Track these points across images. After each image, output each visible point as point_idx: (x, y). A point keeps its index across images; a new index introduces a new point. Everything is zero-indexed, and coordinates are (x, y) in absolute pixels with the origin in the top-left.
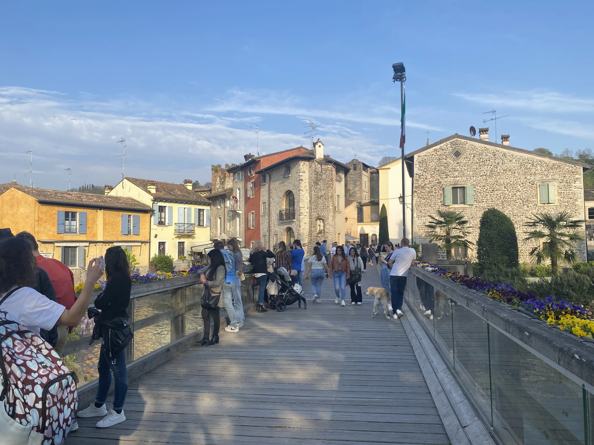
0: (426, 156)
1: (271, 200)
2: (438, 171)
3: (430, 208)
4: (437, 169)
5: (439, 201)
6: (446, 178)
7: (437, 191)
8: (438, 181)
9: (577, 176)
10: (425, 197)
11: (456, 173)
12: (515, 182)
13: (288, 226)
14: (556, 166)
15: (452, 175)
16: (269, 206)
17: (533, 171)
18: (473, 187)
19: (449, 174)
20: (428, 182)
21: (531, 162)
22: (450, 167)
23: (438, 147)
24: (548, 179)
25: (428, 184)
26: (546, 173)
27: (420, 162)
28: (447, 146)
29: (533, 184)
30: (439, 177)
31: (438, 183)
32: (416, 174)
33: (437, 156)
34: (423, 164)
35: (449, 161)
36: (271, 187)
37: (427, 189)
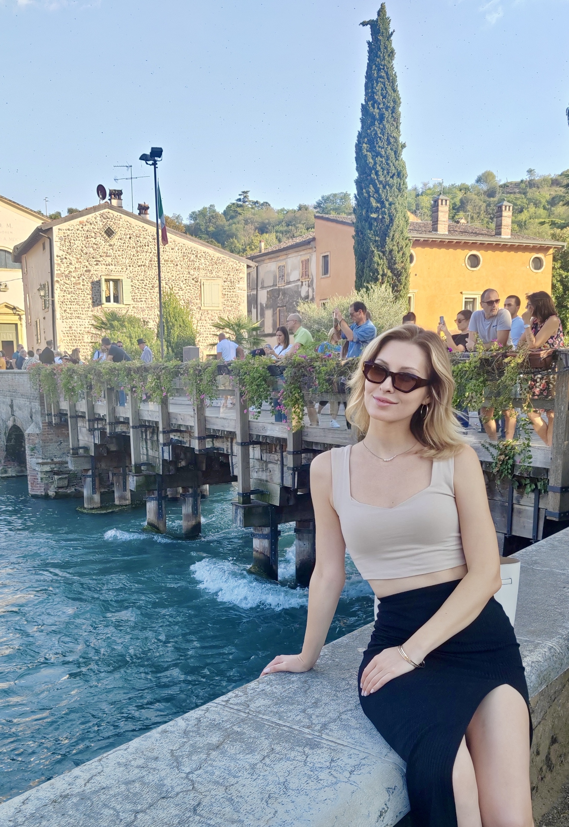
0: (69, 230)
2: (86, 254)
3: (77, 306)
4: (84, 252)
5: (89, 297)
6: (97, 264)
7: (86, 283)
8: (86, 269)
9: (241, 275)
10: (70, 290)
11: (109, 260)
12: (177, 277)
14: (221, 261)
15: (104, 262)
17: (197, 264)
18: (130, 280)
19: (99, 259)
20: (74, 269)
21: (194, 253)
22: (101, 250)
23: (84, 218)
24: (212, 276)
25: (74, 272)
26: (210, 268)
27: (61, 239)
28: (95, 218)
29: (197, 282)
30: (87, 264)
31: (86, 271)
32: (57, 256)
33: (83, 232)
34: (65, 241)
35: (99, 241)
37: (72, 279)
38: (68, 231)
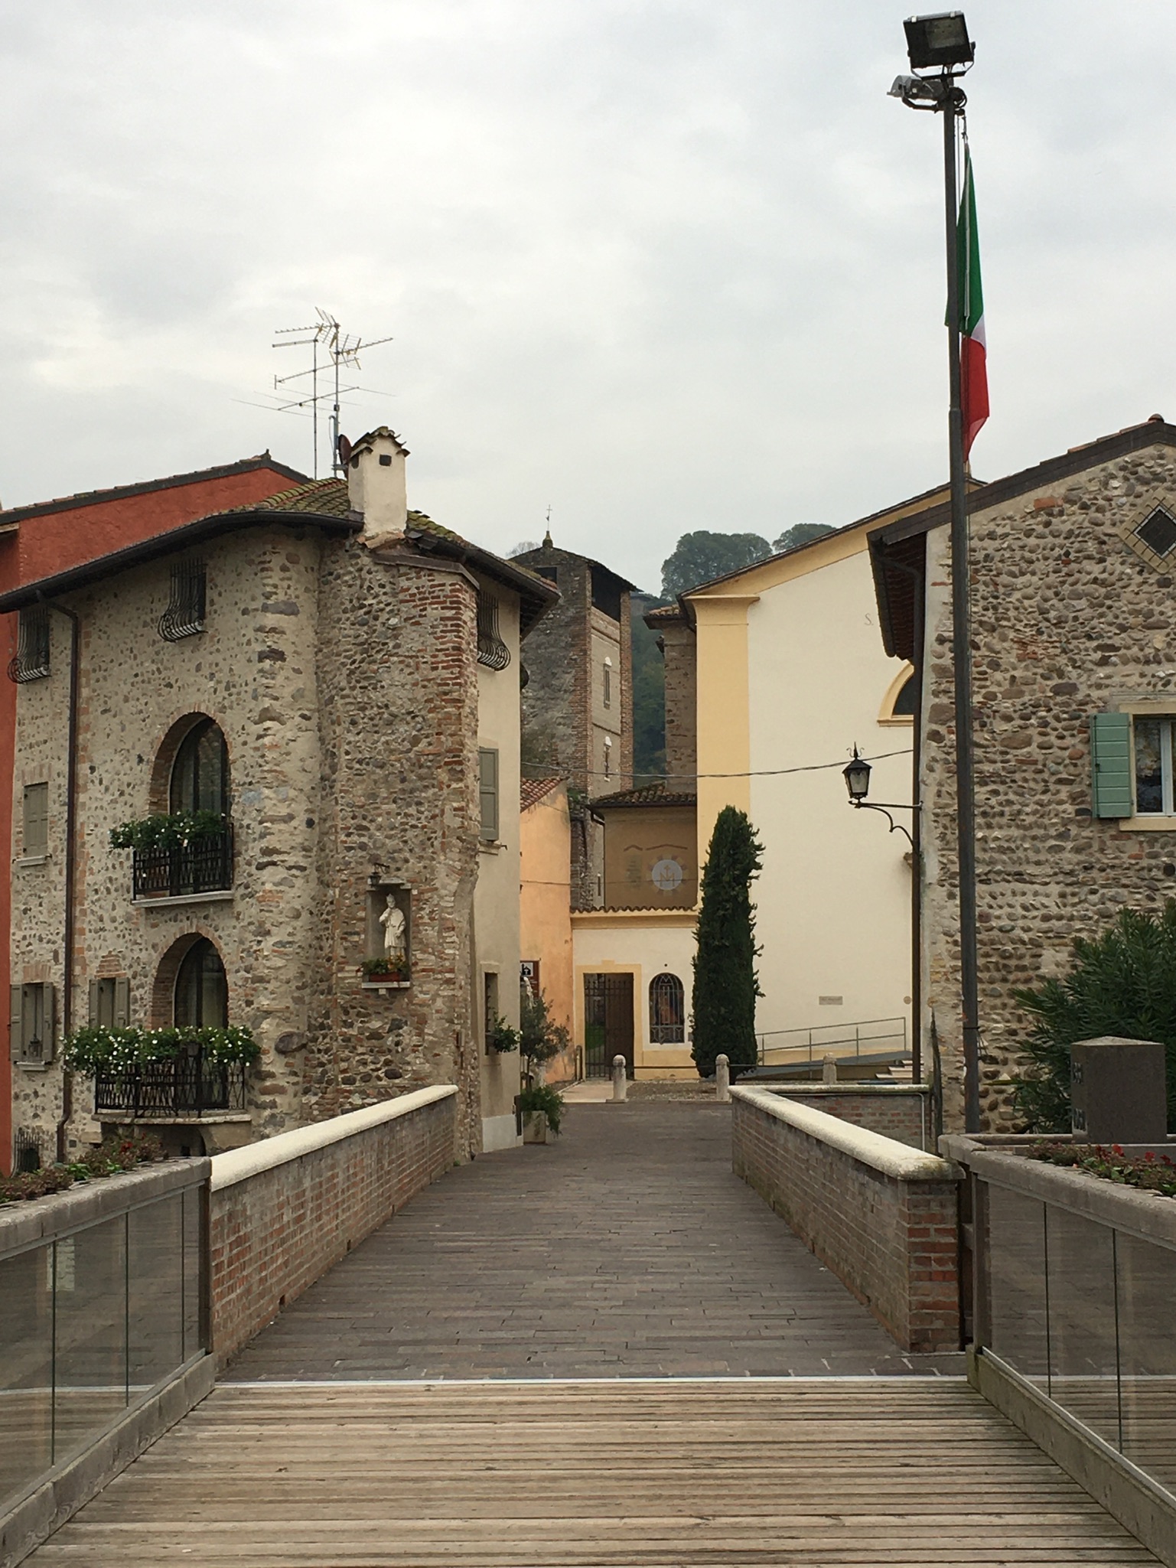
0: (991, 536)
1: (83, 769)
2: (1059, 623)
3: (1015, 832)
4: (1052, 614)
5: (1064, 792)
6: (1104, 662)
7: (1052, 739)
8: (1056, 681)
10: (987, 768)
11: (1157, 641)
13: (188, 927)
15: (1135, 649)
16: (72, 806)
19: (1117, 641)
20: (1006, 685)
22: (1123, 604)
23: (1055, 490)
25: (1007, 695)
28: (1105, 485)
30: (1062, 660)
31: (1057, 690)
32: (941, 640)
33: (1050, 539)
34: (974, 581)
35: (1119, 568)
36: (85, 692)
37: (1000, 726)
38: (987, 543)
